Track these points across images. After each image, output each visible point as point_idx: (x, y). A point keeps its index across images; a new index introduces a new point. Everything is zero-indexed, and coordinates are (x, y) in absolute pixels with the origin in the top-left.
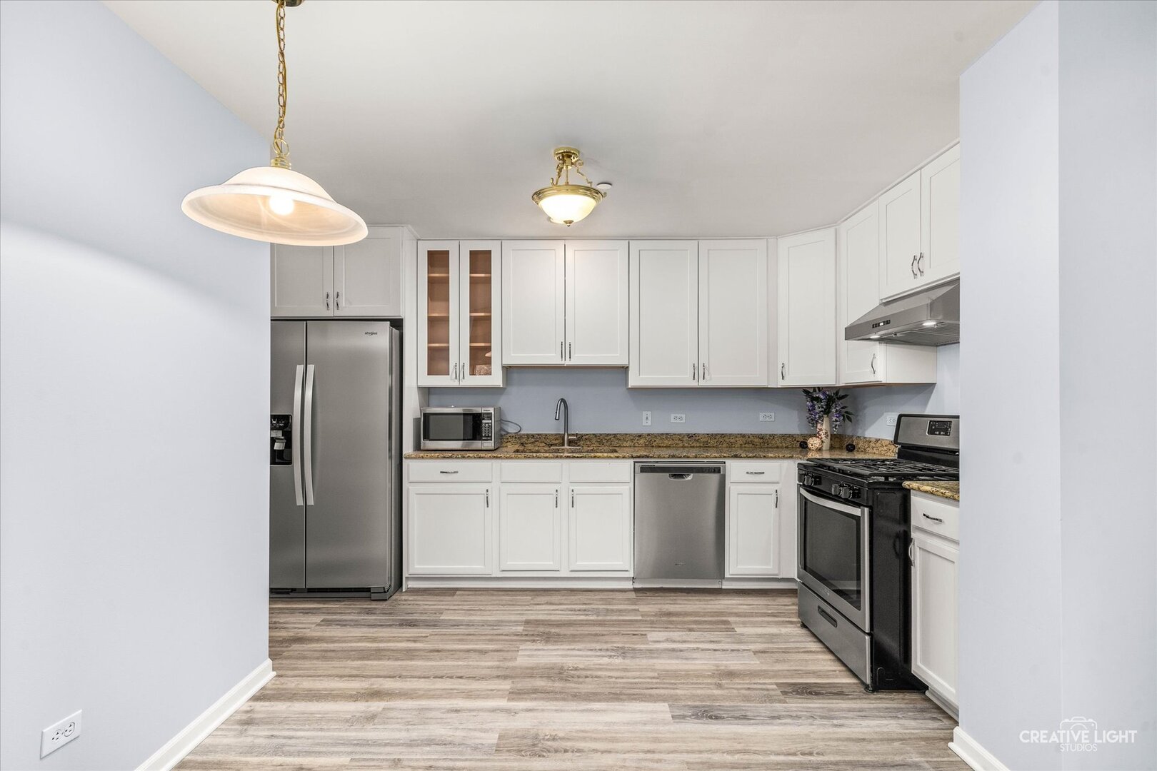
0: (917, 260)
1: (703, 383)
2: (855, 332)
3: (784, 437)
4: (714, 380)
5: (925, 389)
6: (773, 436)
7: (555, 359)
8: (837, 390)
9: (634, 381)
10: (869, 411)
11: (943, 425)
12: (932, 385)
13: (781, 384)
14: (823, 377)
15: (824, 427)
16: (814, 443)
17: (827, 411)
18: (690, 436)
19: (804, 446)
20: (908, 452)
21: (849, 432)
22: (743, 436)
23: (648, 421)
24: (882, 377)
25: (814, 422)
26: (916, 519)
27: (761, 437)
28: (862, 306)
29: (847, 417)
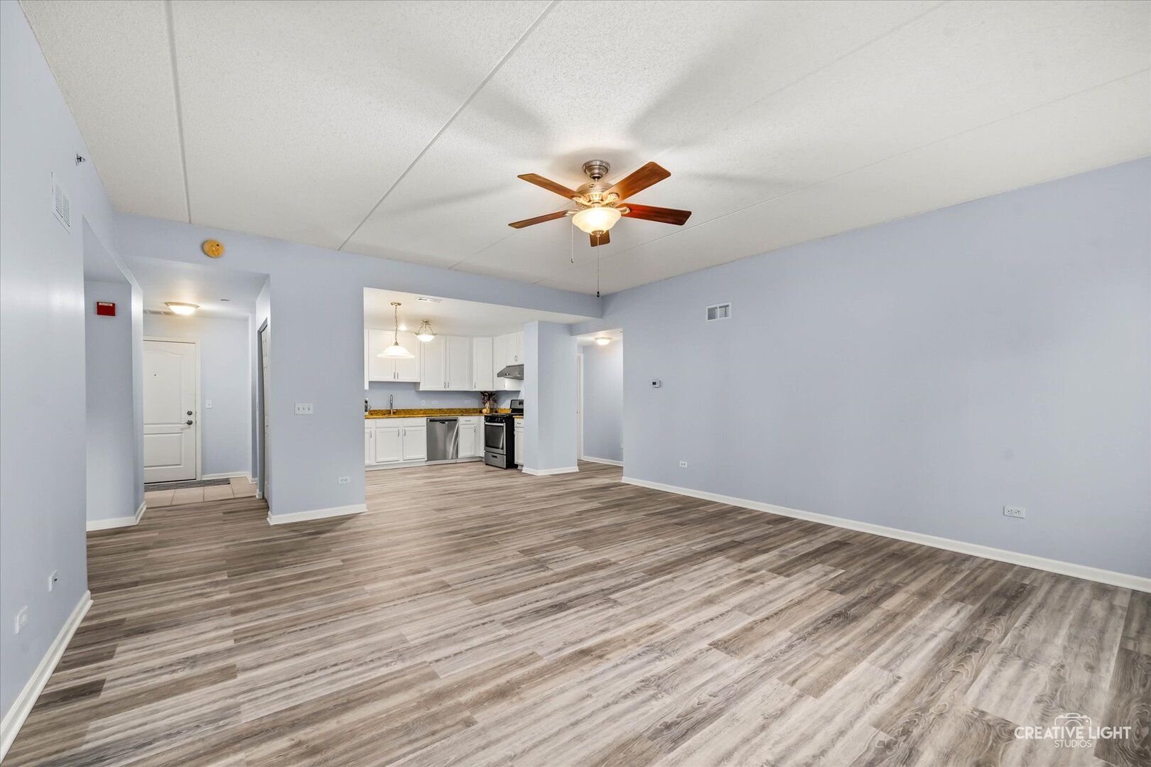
0: (516, 357)
1: (448, 389)
2: (500, 375)
3: (474, 409)
4: (452, 388)
5: (518, 392)
6: (470, 409)
7: (392, 379)
8: (492, 392)
9: (422, 388)
10: (502, 399)
11: (521, 403)
12: (519, 391)
13: (474, 390)
14: (489, 388)
15: (487, 405)
16: (484, 411)
17: (489, 400)
18: (440, 410)
19: (481, 412)
20: (514, 410)
21: (495, 407)
22: (459, 409)
23: (424, 404)
24: (507, 389)
25: (484, 403)
26: (516, 425)
27: (466, 409)
28: (500, 367)
29: (495, 401)
